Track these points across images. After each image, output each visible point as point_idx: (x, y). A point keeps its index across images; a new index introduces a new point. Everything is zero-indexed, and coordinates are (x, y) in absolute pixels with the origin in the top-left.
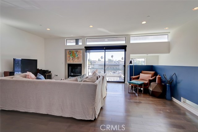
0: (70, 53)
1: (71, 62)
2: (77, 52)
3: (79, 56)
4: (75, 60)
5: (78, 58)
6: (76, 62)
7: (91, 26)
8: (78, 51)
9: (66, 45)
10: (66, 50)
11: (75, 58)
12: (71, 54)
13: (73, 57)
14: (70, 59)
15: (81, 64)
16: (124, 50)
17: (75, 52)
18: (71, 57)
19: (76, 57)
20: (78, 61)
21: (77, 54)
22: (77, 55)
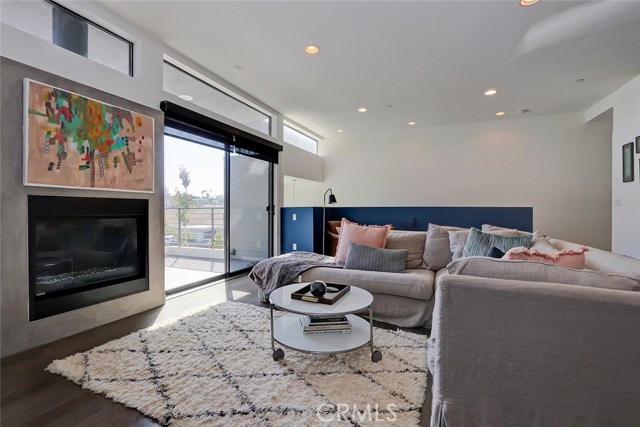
0: (67, 113)
1: (76, 183)
2: (125, 121)
3: (134, 146)
4: (110, 173)
5: (130, 161)
8: (128, 117)
11: (105, 155)
12: (77, 121)
13: (95, 143)
14: (62, 155)
17: (108, 118)
18: (72, 146)
19: (117, 152)
20: (129, 177)
21: (122, 133)
22: (126, 140)
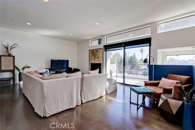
0: (92, 54)
1: (93, 62)
3: (99, 55)
4: (96, 60)
5: (98, 58)
6: (97, 62)
7: (97, 24)
8: (98, 51)
9: (90, 46)
10: (89, 50)
13: (95, 56)
14: (92, 59)
15: (101, 64)
16: (148, 44)
17: (96, 52)
18: (93, 57)
19: (97, 57)
20: (98, 60)
21: (97, 54)
